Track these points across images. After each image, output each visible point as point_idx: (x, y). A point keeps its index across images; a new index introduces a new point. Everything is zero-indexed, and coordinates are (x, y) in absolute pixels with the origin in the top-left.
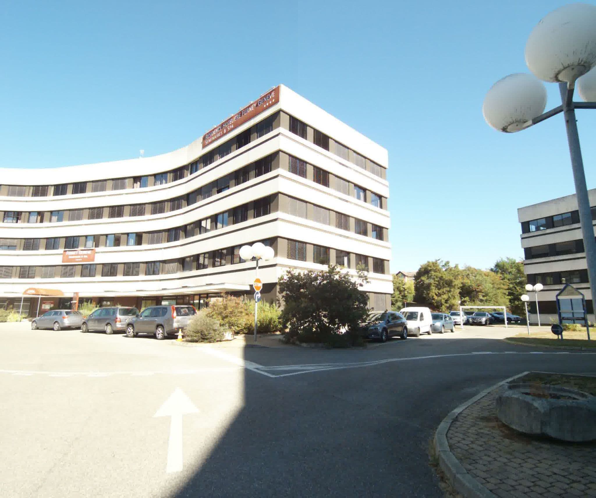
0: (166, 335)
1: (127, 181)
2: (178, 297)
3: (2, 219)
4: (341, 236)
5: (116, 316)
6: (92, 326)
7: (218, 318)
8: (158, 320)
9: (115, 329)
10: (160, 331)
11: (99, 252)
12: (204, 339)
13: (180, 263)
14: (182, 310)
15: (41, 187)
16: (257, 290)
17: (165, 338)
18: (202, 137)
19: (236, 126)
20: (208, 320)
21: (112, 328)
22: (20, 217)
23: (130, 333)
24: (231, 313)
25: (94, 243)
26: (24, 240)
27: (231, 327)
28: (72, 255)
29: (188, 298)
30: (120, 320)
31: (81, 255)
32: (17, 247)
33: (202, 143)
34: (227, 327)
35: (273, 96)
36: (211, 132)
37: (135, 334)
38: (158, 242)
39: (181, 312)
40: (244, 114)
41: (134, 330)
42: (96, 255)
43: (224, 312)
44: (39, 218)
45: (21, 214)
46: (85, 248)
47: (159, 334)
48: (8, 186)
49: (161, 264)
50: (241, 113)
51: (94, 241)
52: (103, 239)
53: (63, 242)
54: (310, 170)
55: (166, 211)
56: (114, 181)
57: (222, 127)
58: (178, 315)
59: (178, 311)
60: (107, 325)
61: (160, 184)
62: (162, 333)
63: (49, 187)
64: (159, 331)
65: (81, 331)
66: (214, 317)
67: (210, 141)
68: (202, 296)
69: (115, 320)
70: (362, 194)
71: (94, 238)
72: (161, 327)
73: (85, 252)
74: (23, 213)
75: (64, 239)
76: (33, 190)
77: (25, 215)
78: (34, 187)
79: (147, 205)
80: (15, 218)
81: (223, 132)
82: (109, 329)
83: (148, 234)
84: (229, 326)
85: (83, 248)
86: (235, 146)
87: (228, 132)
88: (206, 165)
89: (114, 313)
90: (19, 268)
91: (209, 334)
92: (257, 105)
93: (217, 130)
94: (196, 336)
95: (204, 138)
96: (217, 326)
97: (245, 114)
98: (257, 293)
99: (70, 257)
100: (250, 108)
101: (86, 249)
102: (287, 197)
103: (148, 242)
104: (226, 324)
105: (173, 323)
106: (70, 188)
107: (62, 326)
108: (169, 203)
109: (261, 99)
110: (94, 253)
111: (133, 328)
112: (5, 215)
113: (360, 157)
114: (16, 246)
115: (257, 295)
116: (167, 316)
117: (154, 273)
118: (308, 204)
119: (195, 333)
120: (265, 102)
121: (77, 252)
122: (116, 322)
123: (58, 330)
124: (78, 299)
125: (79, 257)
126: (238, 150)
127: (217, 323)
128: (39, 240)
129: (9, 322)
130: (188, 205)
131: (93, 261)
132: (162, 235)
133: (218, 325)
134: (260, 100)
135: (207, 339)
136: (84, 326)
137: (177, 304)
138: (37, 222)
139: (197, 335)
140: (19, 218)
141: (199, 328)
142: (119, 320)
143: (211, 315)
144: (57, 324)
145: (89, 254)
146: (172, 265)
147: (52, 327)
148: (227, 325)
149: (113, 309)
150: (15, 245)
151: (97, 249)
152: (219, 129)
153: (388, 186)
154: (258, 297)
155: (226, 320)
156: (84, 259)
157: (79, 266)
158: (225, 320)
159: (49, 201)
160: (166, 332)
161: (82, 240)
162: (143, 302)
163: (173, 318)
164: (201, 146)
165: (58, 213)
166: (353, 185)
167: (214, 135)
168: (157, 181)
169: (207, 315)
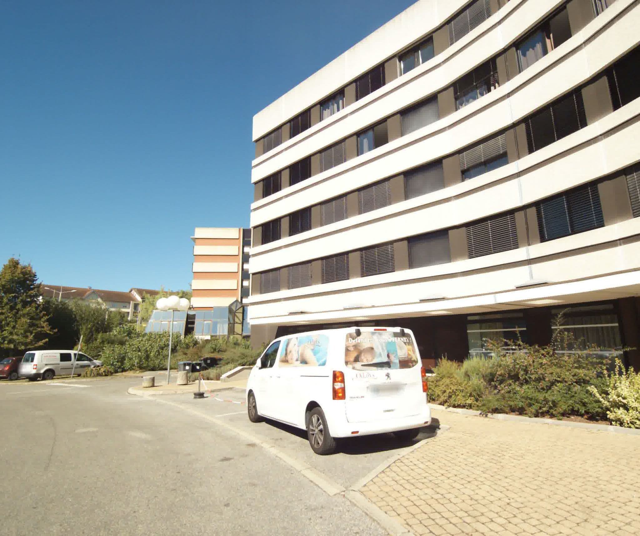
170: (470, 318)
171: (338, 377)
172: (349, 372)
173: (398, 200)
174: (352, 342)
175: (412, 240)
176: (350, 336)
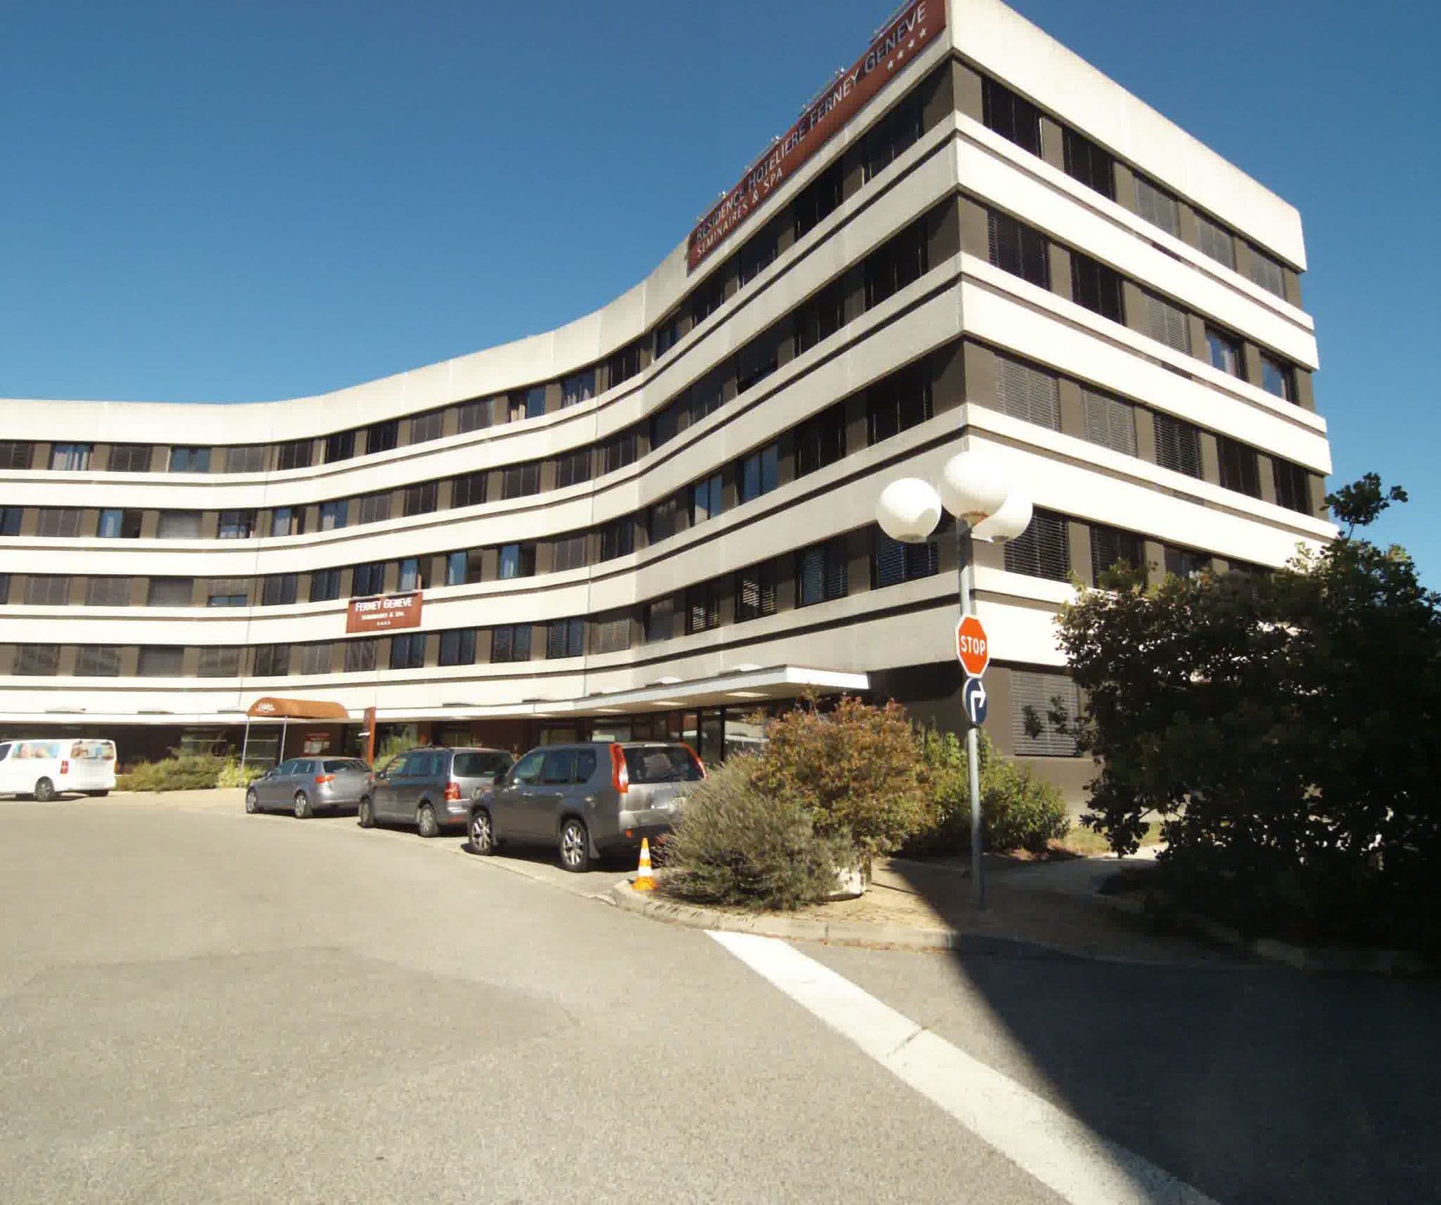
0: (594, 854)
1: (492, 404)
2: (638, 720)
3: (216, 530)
4: (1177, 494)
5: (448, 778)
6: (384, 807)
7: (803, 795)
8: (566, 796)
9: (444, 820)
10: (572, 837)
11: (429, 602)
12: (748, 892)
13: (638, 621)
14: (646, 760)
15: (297, 446)
16: (971, 670)
17: (588, 866)
18: (687, 239)
19: (791, 169)
20: (759, 806)
21: (435, 818)
22: (255, 521)
23: (480, 840)
24: (860, 776)
25: (420, 578)
26: (263, 579)
27: (862, 838)
28: (370, 612)
29: (663, 723)
30: (459, 792)
31: (387, 611)
32: (248, 598)
33: (685, 258)
34: (847, 842)
35: (919, 20)
36: (712, 216)
37: (495, 843)
38: (577, 563)
39: (644, 770)
40: (816, 121)
41: (490, 829)
42: (425, 608)
43: (832, 769)
44: (295, 522)
45: (256, 516)
46: (398, 591)
47: (569, 850)
48: (225, 449)
49: (587, 625)
50: (805, 124)
51: (419, 571)
52: (439, 564)
53: (347, 579)
54: (1060, 263)
55: (593, 471)
56: (462, 410)
57: (745, 189)
58: (633, 780)
59: (635, 762)
60: (421, 806)
61: (577, 402)
62: (581, 848)
63: (316, 442)
64: (571, 839)
65: (358, 819)
66: (787, 792)
67: (709, 242)
68: (704, 714)
69: (443, 790)
70: (1227, 356)
71: (419, 563)
72: (575, 822)
73: (398, 603)
74: (260, 514)
75: (351, 571)
76: (280, 454)
77: (265, 516)
78: (283, 447)
79: (545, 464)
80: (243, 528)
81: (749, 205)
82: (426, 819)
83: (549, 545)
84: (857, 835)
85: (393, 593)
86: (791, 232)
87: (764, 198)
88: (700, 320)
89: (443, 769)
90: (253, 650)
91: (770, 869)
92: (861, 75)
93: (729, 204)
94: (711, 879)
95: (692, 244)
96: (801, 838)
97: (820, 120)
98: (974, 685)
99: (364, 617)
100: (836, 95)
101: (401, 593)
102: (992, 354)
103: (550, 566)
104: (840, 825)
105: (617, 809)
106: (361, 440)
107: (314, 806)
108: (603, 451)
109: (874, 49)
110: (421, 605)
111: (489, 821)
112: (220, 519)
113: (1213, 228)
114: (246, 596)
115: (975, 694)
116: (595, 780)
117: (569, 653)
118: (1062, 381)
119: (709, 863)
120: (890, 53)
121: (379, 603)
122: (446, 796)
123: (304, 817)
124: (373, 728)
125: (382, 616)
126: (801, 241)
127: (801, 822)
128: (294, 577)
129: (222, 787)
130: (654, 447)
131: (418, 624)
132: (586, 542)
133: (809, 831)
134: (872, 54)
135: (762, 895)
136: (366, 806)
137: (634, 739)
138: (290, 533)
139: (716, 873)
140: (252, 527)
141: (724, 843)
142: (455, 788)
143: (773, 782)
144: (301, 797)
145: (407, 607)
146: (615, 625)
147: (289, 807)
148: (845, 830)
149: (440, 754)
150: (244, 593)
151: (428, 594)
152: (737, 199)
153: (1312, 328)
154: (977, 700)
155: (843, 806)
156: (395, 623)
157: (385, 640)
158: (835, 805)
159: (317, 476)
160: (595, 843)
161: (392, 570)
162: (545, 734)
163: (617, 790)
164: (684, 265)
165: (337, 507)
166: (1201, 323)
167: (722, 222)
168: (569, 397)
169: (753, 784)
170: (188, 729)
171: (65, 764)
172: (73, 763)
173: (137, 602)
174: (77, 746)
175: (145, 649)
176: (76, 744)
